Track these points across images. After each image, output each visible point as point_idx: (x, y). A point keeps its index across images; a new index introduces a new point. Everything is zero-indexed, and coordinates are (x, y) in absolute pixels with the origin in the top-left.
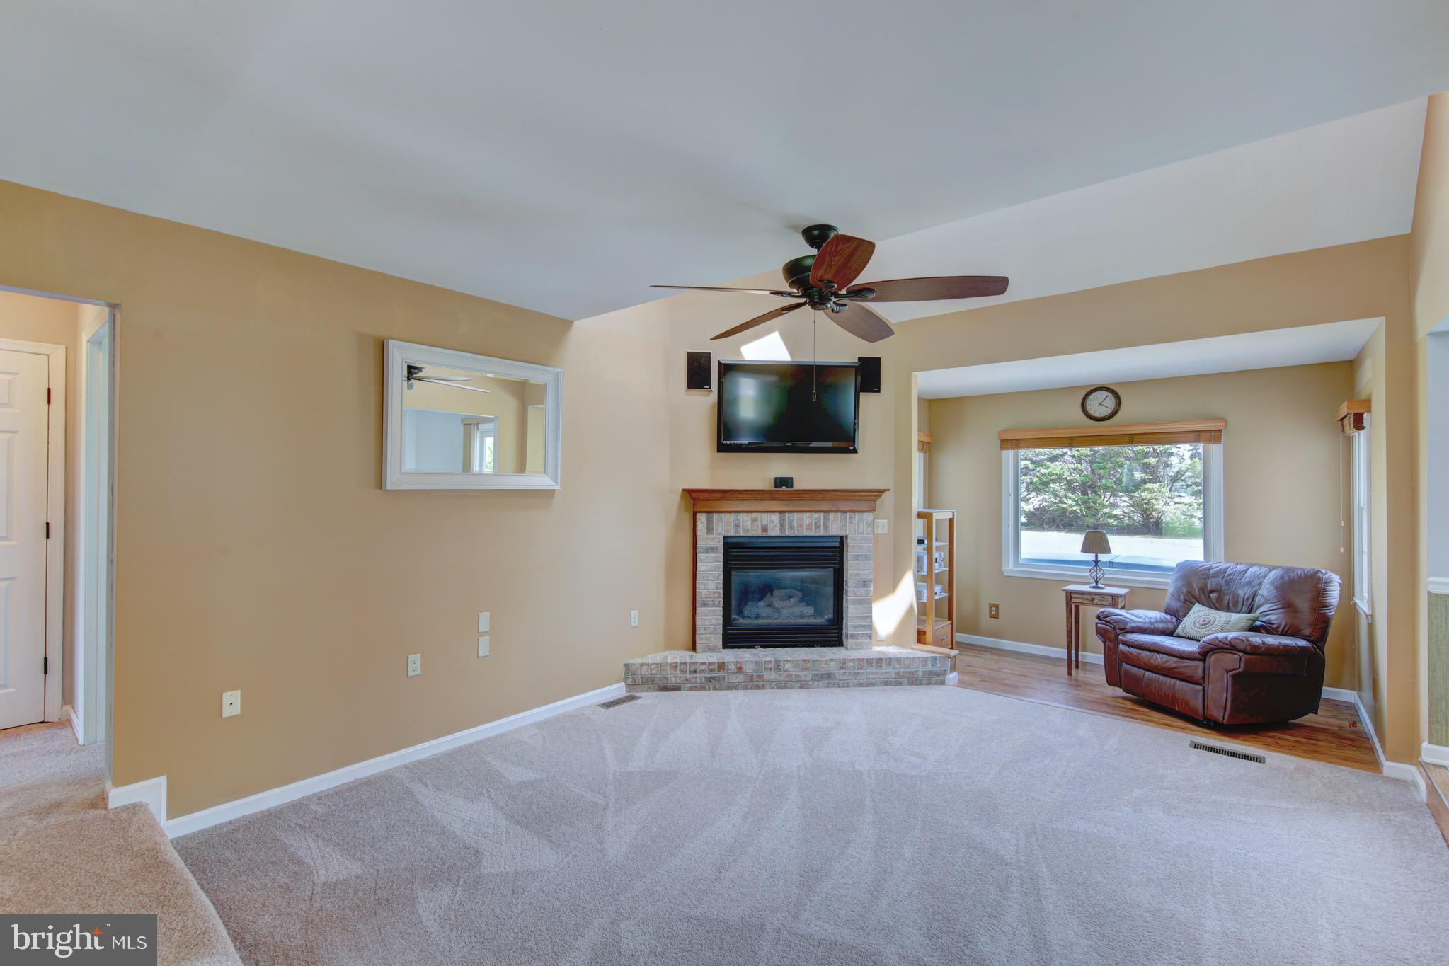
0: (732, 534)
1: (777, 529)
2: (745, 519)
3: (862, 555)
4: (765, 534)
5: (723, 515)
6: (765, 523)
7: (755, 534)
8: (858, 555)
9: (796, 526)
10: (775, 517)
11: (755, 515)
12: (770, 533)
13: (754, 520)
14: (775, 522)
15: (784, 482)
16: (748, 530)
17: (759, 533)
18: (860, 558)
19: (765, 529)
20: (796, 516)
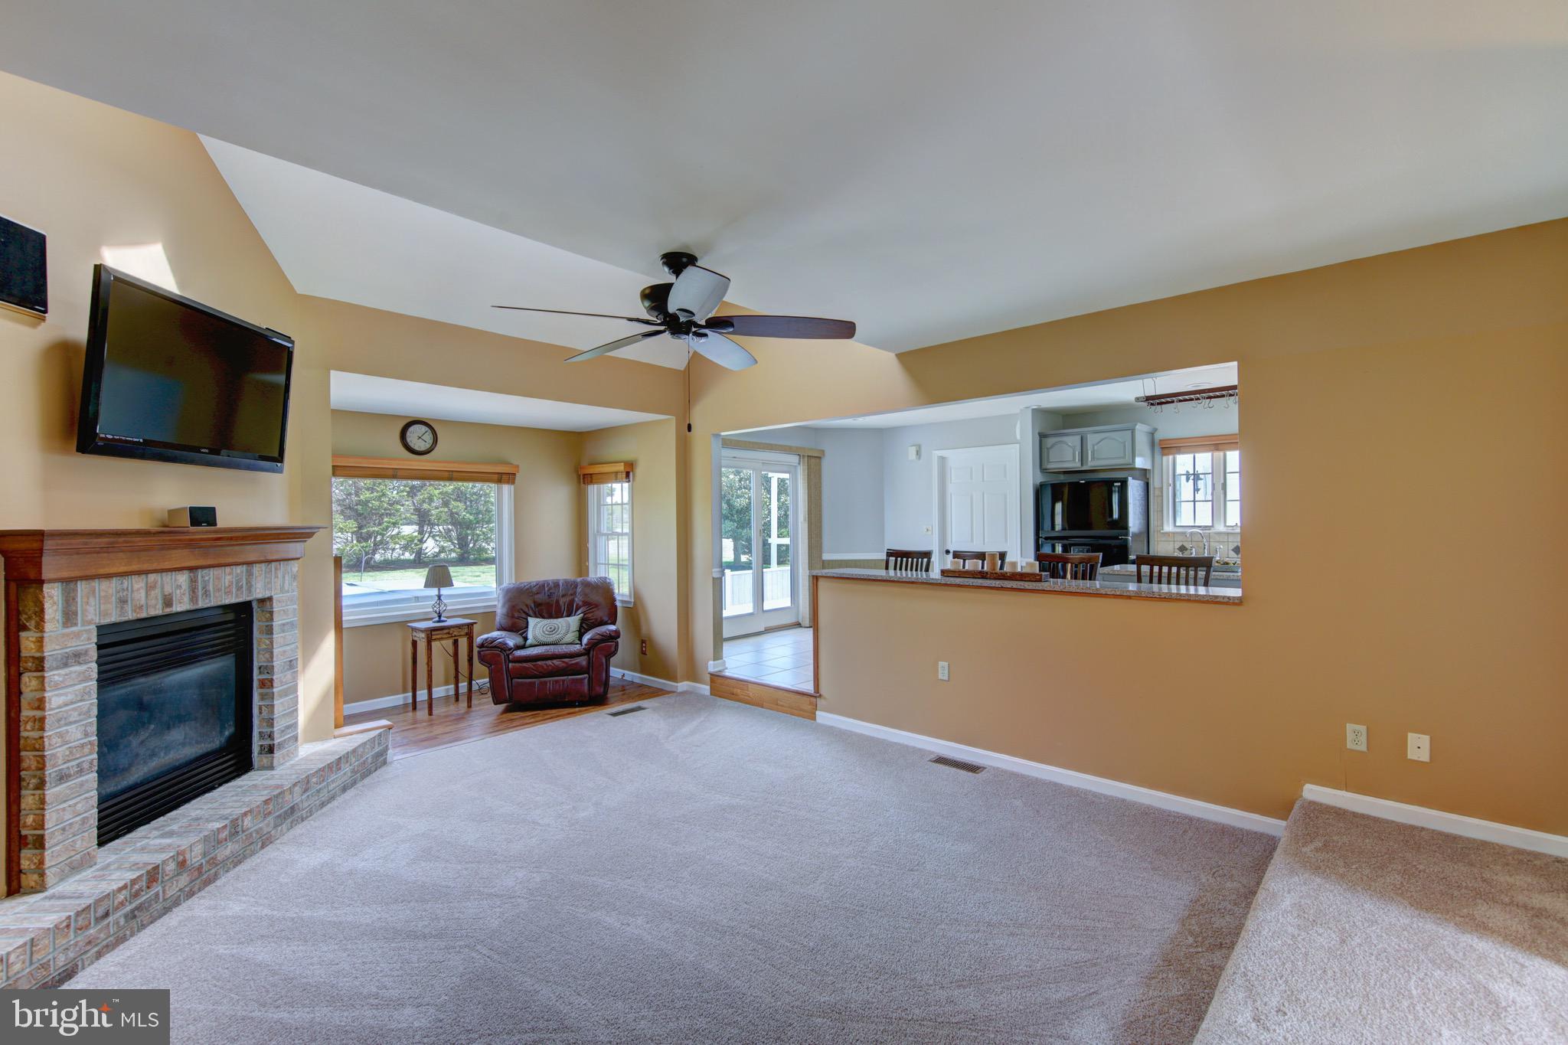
0: (114, 618)
1: (186, 599)
2: (136, 586)
3: (288, 623)
4: (168, 611)
5: (96, 583)
6: (168, 589)
7: (153, 613)
8: (284, 625)
9: (211, 589)
10: (183, 578)
11: (152, 577)
12: (177, 608)
13: (149, 588)
14: (184, 587)
15: (203, 516)
16: (141, 607)
17: (157, 611)
18: (286, 628)
19: (168, 602)
20: (212, 573)
